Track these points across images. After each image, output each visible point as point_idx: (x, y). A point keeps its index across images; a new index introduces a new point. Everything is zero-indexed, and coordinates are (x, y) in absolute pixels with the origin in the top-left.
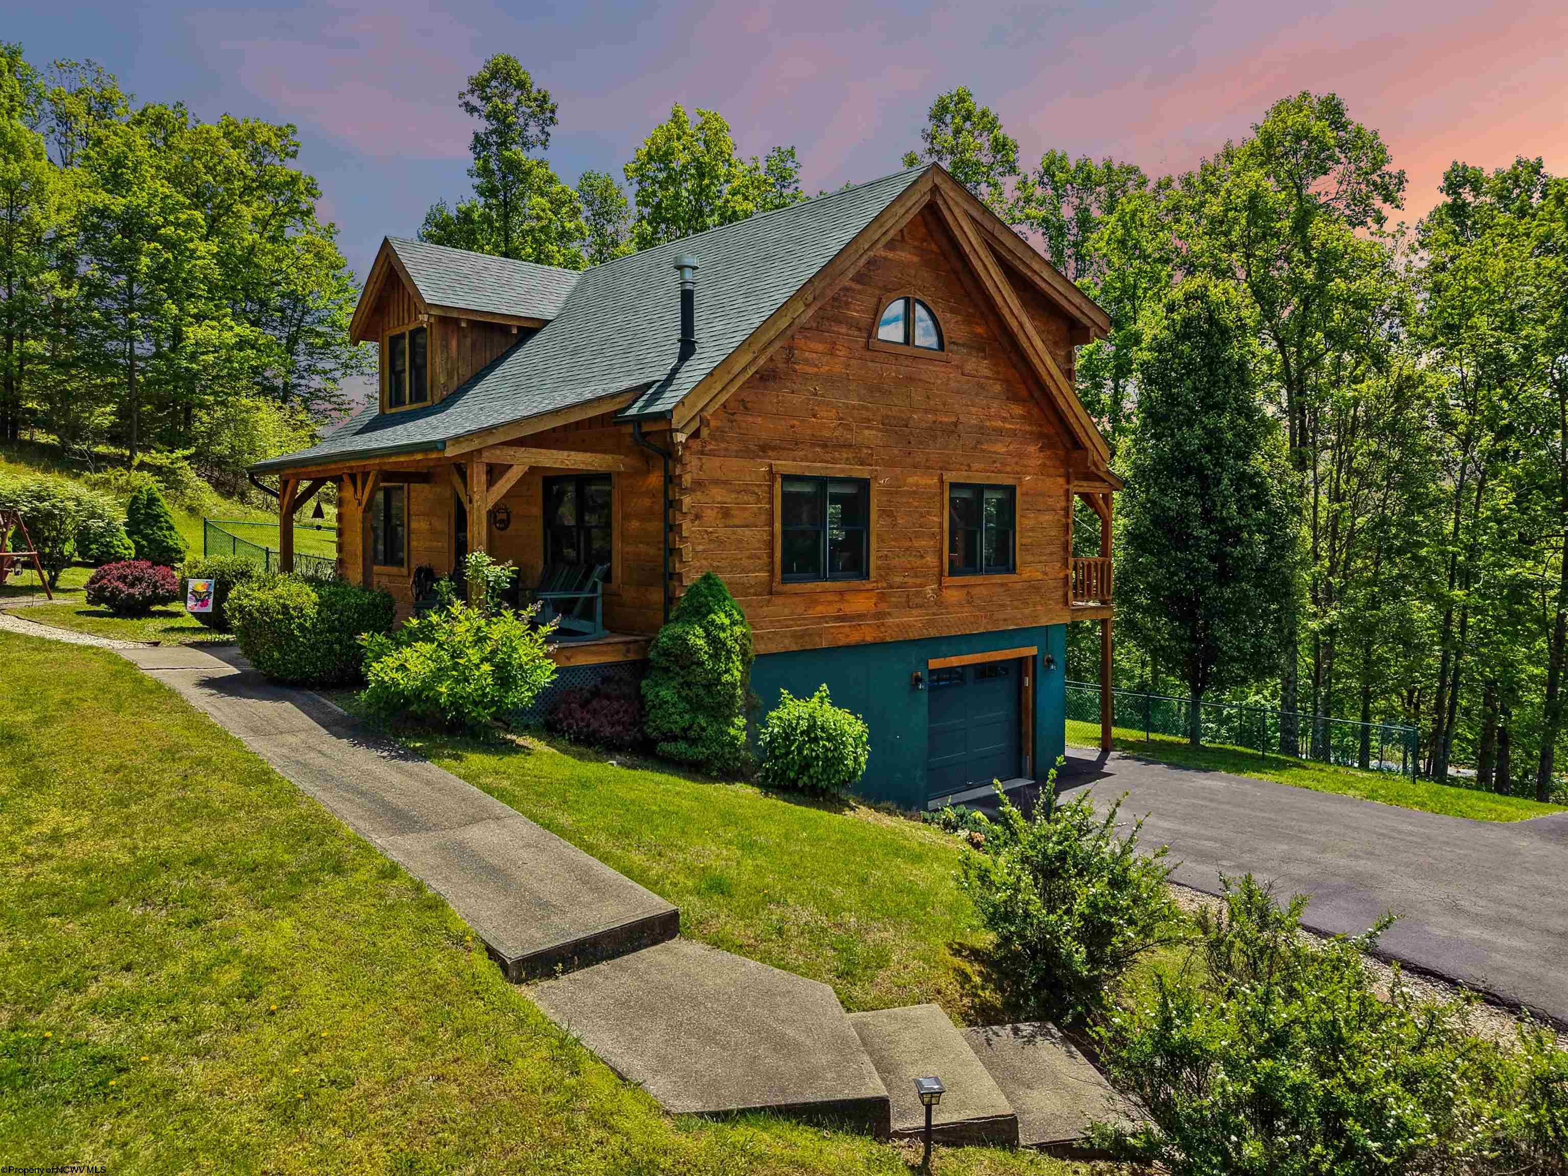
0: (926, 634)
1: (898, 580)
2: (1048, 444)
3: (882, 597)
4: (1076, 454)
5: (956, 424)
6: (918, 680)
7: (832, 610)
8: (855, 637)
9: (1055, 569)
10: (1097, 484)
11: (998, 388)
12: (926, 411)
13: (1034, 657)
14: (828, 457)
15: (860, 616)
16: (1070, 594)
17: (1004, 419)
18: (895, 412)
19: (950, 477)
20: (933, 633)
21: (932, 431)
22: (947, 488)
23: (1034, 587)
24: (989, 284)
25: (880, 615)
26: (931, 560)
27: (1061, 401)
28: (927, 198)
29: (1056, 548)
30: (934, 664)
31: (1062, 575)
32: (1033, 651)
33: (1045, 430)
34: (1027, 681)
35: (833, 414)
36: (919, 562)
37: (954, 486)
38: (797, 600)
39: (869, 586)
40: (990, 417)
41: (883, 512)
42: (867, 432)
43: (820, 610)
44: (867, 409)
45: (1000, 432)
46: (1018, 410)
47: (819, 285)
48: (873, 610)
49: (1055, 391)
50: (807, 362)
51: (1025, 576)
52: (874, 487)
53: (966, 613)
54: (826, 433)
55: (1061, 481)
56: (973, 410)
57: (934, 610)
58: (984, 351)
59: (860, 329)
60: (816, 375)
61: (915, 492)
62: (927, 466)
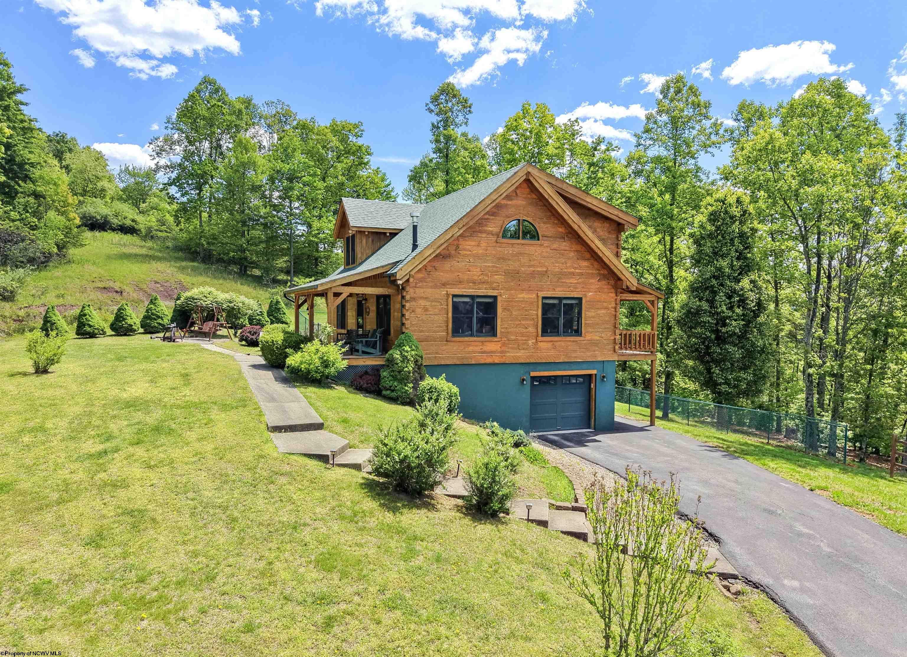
0: (528, 361)
1: (513, 337)
2: (604, 277)
5: (546, 272)
6: (523, 380)
7: (478, 349)
8: (489, 360)
9: (608, 335)
11: (572, 254)
12: (529, 266)
13: (596, 375)
14: (477, 287)
15: (492, 352)
16: (617, 347)
17: (575, 268)
18: (512, 267)
19: (542, 294)
20: (532, 361)
21: (533, 275)
22: (540, 299)
23: (594, 343)
25: (502, 352)
26: (531, 330)
30: (533, 374)
32: (594, 372)
34: (592, 386)
35: (478, 270)
36: (525, 330)
37: (544, 298)
38: (460, 344)
39: (495, 339)
40: (567, 268)
41: (504, 309)
42: (496, 277)
43: (471, 348)
44: (497, 267)
45: (573, 274)
46: (585, 264)
48: (499, 350)
50: (465, 250)
51: (588, 337)
52: (499, 299)
53: (552, 353)
55: (613, 295)
56: (557, 265)
57: (533, 351)
58: (564, 238)
59: (493, 235)
60: (470, 255)
61: (522, 301)
62: (529, 290)
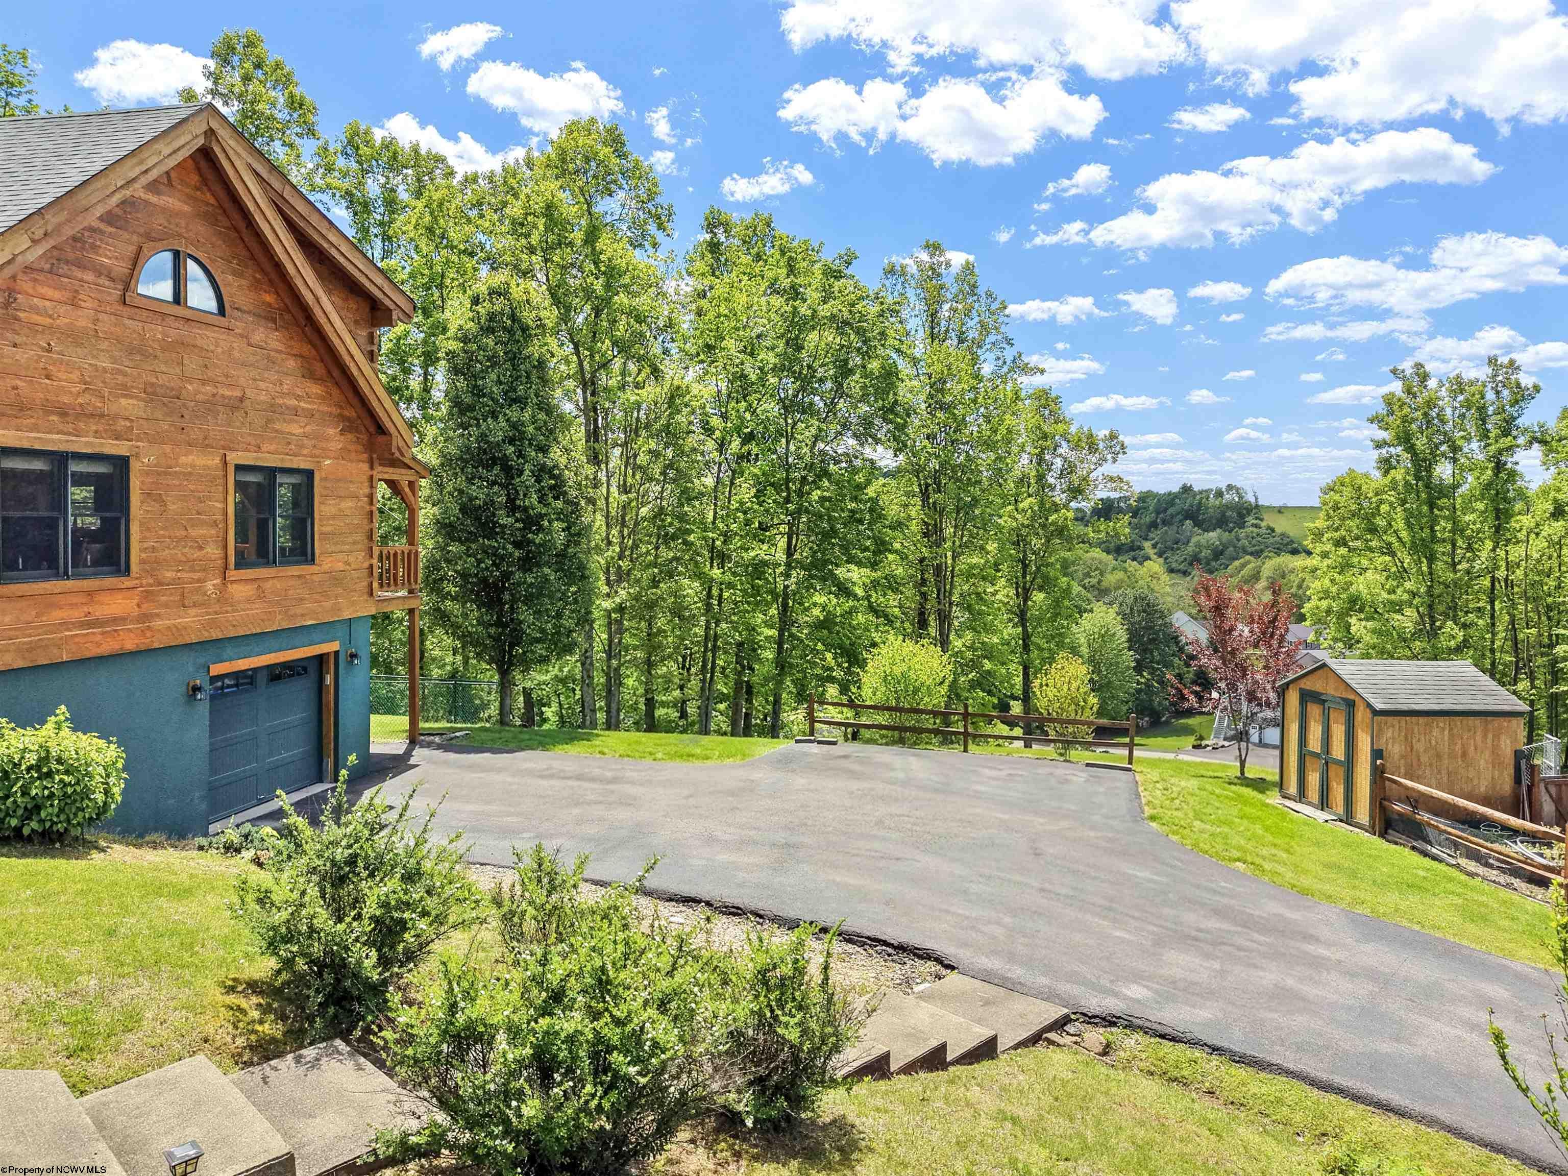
0: (206, 636)
1: (169, 575)
2: (349, 427)
3: (148, 596)
4: (381, 439)
5: (241, 400)
6: (196, 689)
7: (77, 614)
8: (108, 647)
9: (358, 559)
10: (403, 471)
11: (291, 363)
12: (204, 382)
13: (337, 653)
14: (70, 428)
15: (115, 620)
16: (375, 585)
17: (298, 398)
18: (162, 380)
19: (235, 458)
20: (216, 634)
21: (211, 405)
22: (231, 470)
23: (336, 579)
24: (278, 249)
25: (145, 617)
26: (213, 551)
27: (362, 382)
28: (201, 141)
29: (360, 537)
30: (216, 669)
31: (366, 565)
32: (334, 646)
33: (346, 413)
34: (329, 679)
35: (75, 376)
36: (197, 554)
37: (239, 468)
38: (23, 603)
39: (127, 582)
40: (283, 394)
41: (148, 495)
42: (123, 401)
43: (58, 615)
44: (125, 374)
45: (296, 412)
46: (316, 389)
47: (53, 219)
48: (136, 612)
49: (355, 372)
50: (36, 310)
51: (326, 567)
52: (134, 465)
53: (257, 609)
54: (66, 399)
55: (365, 466)
56: (262, 385)
57: (217, 608)
58: (274, 321)
59: (113, 280)
60: (50, 327)
61: (190, 474)
62: (205, 445)
